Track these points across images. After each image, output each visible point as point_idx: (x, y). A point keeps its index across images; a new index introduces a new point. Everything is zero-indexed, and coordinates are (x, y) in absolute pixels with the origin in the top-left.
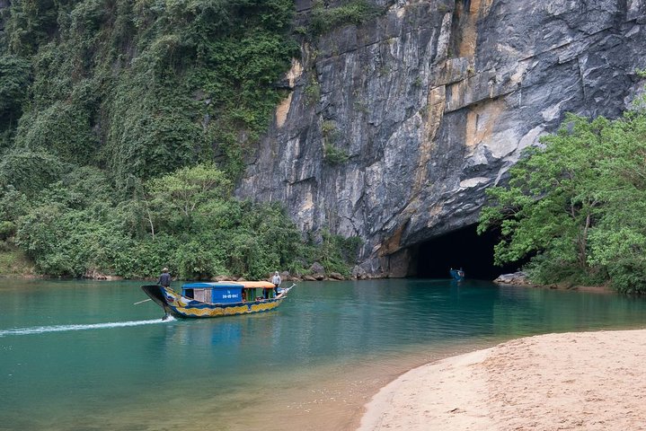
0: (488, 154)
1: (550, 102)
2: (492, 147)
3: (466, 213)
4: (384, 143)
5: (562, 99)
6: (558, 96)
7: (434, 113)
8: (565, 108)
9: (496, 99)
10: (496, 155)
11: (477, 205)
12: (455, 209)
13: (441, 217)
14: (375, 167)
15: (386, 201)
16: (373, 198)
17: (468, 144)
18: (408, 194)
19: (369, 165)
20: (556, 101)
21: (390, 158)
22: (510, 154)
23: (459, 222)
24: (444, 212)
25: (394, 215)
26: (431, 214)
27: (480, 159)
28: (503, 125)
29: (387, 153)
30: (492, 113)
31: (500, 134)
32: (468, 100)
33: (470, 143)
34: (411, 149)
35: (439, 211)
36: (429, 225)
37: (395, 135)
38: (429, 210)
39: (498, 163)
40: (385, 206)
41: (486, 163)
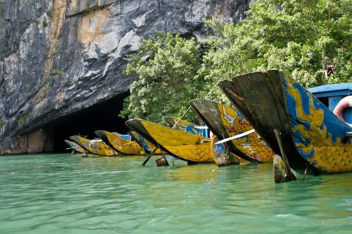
0: (98, 50)
1: (138, 13)
2: (101, 45)
3: (84, 98)
4: (19, 38)
5: (147, 11)
6: (144, 8)
7: (58, 16)
8: (148, 18)
9: (102, 8)
10: (104, 51)
11: (91, 91)
12: (76, 94)
13: (65, 101)
14: (13, 58)
15: (21, 87)
16: (11, 84)
17: (84, 42)
18: (39, 81)
19: (7, 56)
20: (143, 13)
21: (24, 50)
22: (114, 51)
23: (79, 105)
24: (67, 97)
25: (28, 99)
26: (57, 97)
27: (92, 54)
28: (108, 29)
29: (21, 46)
30: (100, 18)
31: (106, 35)
32: (83, 7)
34: (40, 41)
35: (62, 96)
36: (57, 107)
37: (27, 31)
38: (55, 94)
39: (105, 58)
40: (21, 91)
41: (96, 57)
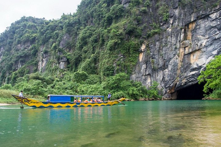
0: (197, 65)
1: (214, 50)
2: (198, 63)
3: (192, 81)
4: (168, 64)
5: (218, 48)
6: (216, 48)
7: (181, 55)
8: (219, 51)
9: (198, 50)
10: (200, 65)
11: (195, 79)
12: (189, 80)
13: (185, 82)
14: (166, 70)
15: (170, 79)
16: (166, 78)
17: (191, 62)
18: (176, 77)
19: (164, 70)
20: (216, 49)
21: (170, 67)
22: (204, 64)
23: (190, 83)
24: (186, 81)
25: (172, 82)
26: (183, 82)
27: (195, 66)
28: (201, 57)
29: (169, 66)
30: (197, 54)
31: (200, 59)
32: (191, 51)
33: (192, 62)
34: (175, 65)
35: (184, 81)
36: (182, 84)
37: (171, 61)
38: (182, 81)
39: (201, 67)
40: (170, 80)
41: (197, 67)
